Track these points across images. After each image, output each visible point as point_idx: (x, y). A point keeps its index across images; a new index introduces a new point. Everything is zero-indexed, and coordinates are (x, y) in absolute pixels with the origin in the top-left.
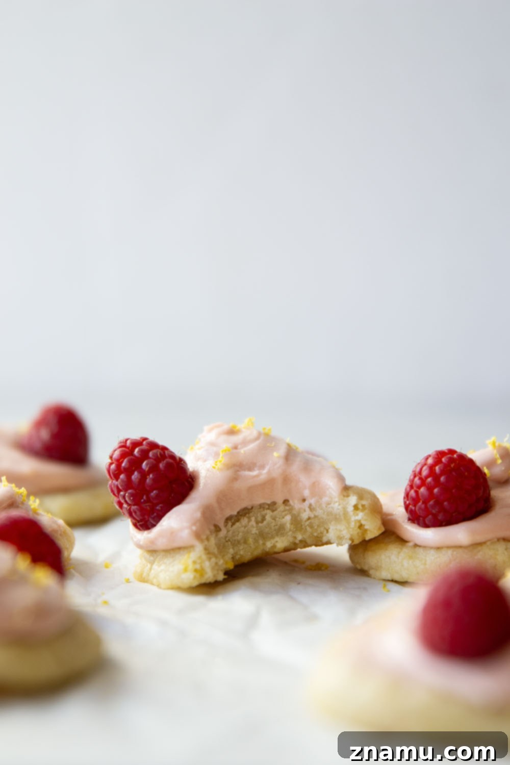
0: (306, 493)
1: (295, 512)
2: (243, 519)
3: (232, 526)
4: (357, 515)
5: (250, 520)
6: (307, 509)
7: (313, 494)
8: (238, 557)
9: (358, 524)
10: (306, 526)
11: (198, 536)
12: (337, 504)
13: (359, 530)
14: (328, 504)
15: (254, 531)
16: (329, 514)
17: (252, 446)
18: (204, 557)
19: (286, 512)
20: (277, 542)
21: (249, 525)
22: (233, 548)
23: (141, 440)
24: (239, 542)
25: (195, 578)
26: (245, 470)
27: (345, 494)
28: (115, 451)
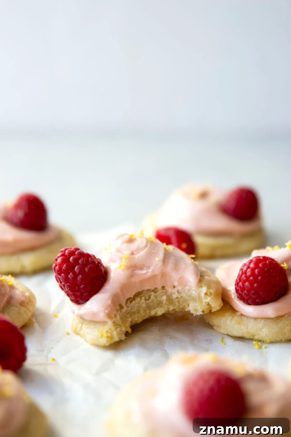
0: (176, 284)
1: (168, 294)
2: (137, 298)
3: (130, 303)
4: (207, 299)
5: (141, 300)
6: (176, 293)
7: (180, 284)
8: (134, 322)
9: (207, 303)
10: (175, 302)
11: (109, 316)
12: (194, 292)
13: (207, 307)
14: (189, 290)
15: (144, 305)
16: (190, 296)
17: (143, 253)
18: (113, 329)
19: (163, 294)
20: (158, 311)
21: (142, 302)
22: (131, 318)
23: (74, 251)
24: (134, 313)
25: (107, 341)
26: (138, 270)
27: (200, 285)
28: (59, 257)
